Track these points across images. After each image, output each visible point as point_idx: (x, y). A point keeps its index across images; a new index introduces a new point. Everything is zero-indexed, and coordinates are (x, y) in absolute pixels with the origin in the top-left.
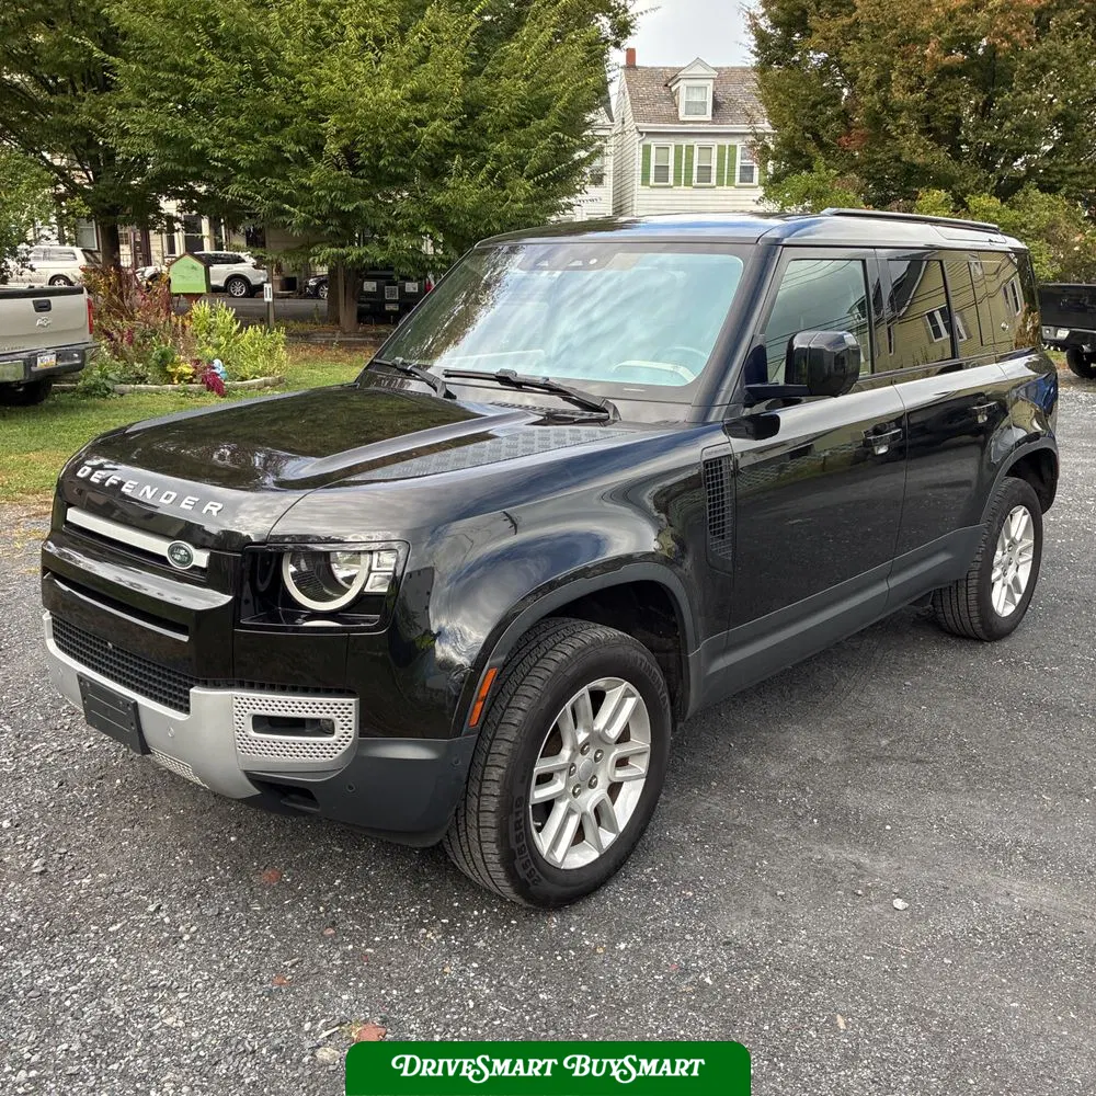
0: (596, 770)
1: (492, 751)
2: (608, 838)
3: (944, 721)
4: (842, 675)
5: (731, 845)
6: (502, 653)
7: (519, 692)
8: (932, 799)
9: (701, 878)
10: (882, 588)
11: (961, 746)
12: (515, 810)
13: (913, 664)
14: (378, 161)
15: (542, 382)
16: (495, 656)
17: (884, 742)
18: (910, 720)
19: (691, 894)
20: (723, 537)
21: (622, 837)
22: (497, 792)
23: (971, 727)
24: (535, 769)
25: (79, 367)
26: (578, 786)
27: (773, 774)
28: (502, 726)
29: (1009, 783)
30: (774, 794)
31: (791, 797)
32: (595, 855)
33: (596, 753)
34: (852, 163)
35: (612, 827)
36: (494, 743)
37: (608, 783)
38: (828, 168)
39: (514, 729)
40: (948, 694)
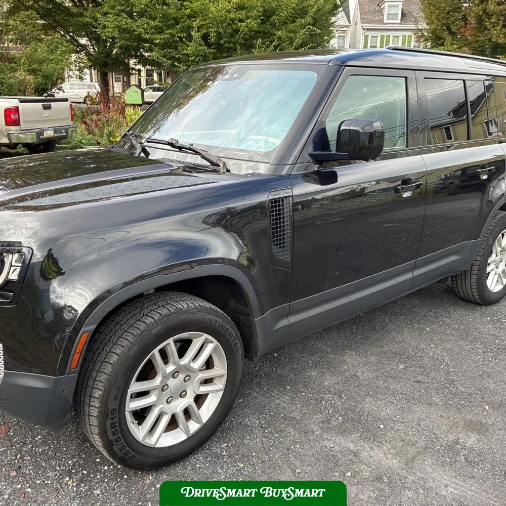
0: (186, 386)
1: (97, 379)
2: (194, 427)
3: (442, 356)
4: (391, 321)
5: (281, 431)
6: (93, 324)
7: (119, 343)
8: (418, 409)
9: (254, 454)
10: (409, 276)
11: (448, 372)
12: (110, 416)
13: (436, 317)
14: (220, 40)
15: (188, 147)
16: (87, 325)
17: (401, 367)
18: (422, 353)
19: (242, 465)
20: (284, 247)
21: (205, 426)
22: (98, 405)
23: (458, 361)
24: (129, 390)
25: (65, 137)
26: (171, 397)
27: (326, 384)
28: (104, 364)
29: (470, 402)
30: (322, 398)
31: (331, 401)
32: (183, 437)
33: (186, 377)
34: (466, 43)
35: (198, 420)
36: (99, 374)
37: (195, 395)
38: (452, 44)
39: (110, 366)
40: (450, 338)
